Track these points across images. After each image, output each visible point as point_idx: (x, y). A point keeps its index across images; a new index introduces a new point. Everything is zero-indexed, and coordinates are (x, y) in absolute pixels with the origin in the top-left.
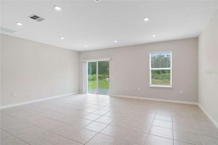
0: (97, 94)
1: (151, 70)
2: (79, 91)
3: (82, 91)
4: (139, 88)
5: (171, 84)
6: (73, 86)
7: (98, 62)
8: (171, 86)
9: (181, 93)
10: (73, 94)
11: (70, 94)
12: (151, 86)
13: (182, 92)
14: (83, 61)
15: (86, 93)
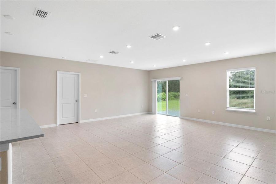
0: (167, 115)
1: (229, 91)
2: (149, 111)
3: (152, 112)
4: (213, 112)
5: (255, 108)
6: (142, 106)
7: (168, 81)
8: (255, 110)
9: (267, 120)
10: (143, 114)
11: (140, 114)
12: (227, 109)
13: (269, 119)
14: (152, 80)
15: (156, 114)
